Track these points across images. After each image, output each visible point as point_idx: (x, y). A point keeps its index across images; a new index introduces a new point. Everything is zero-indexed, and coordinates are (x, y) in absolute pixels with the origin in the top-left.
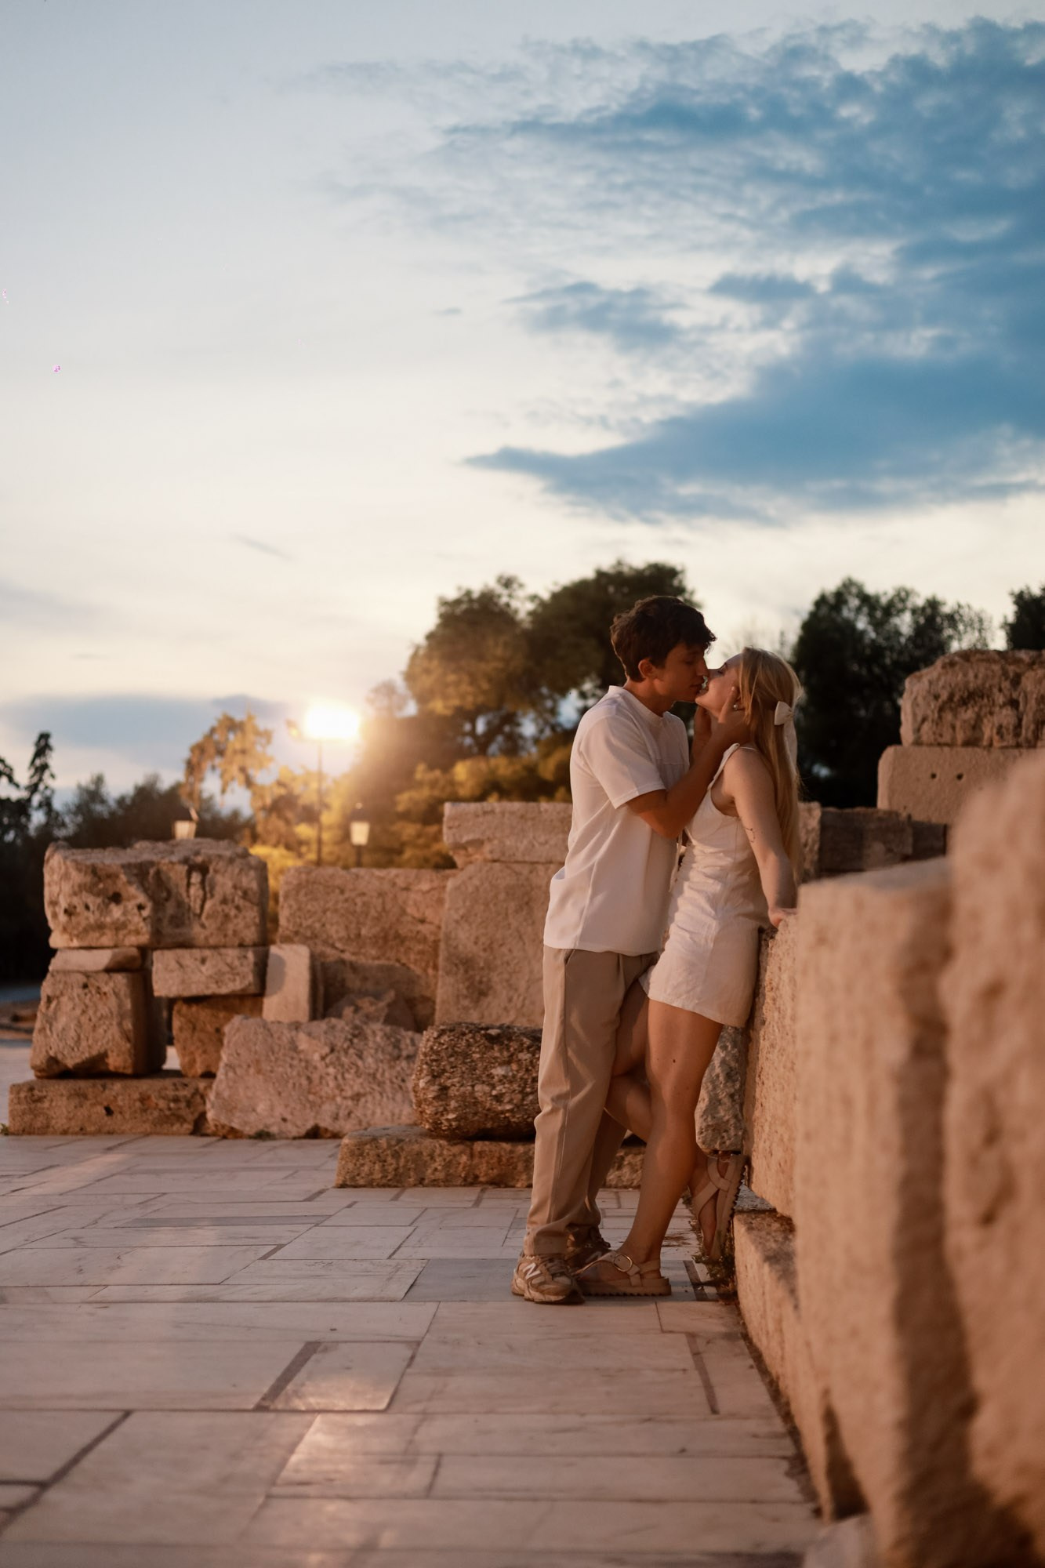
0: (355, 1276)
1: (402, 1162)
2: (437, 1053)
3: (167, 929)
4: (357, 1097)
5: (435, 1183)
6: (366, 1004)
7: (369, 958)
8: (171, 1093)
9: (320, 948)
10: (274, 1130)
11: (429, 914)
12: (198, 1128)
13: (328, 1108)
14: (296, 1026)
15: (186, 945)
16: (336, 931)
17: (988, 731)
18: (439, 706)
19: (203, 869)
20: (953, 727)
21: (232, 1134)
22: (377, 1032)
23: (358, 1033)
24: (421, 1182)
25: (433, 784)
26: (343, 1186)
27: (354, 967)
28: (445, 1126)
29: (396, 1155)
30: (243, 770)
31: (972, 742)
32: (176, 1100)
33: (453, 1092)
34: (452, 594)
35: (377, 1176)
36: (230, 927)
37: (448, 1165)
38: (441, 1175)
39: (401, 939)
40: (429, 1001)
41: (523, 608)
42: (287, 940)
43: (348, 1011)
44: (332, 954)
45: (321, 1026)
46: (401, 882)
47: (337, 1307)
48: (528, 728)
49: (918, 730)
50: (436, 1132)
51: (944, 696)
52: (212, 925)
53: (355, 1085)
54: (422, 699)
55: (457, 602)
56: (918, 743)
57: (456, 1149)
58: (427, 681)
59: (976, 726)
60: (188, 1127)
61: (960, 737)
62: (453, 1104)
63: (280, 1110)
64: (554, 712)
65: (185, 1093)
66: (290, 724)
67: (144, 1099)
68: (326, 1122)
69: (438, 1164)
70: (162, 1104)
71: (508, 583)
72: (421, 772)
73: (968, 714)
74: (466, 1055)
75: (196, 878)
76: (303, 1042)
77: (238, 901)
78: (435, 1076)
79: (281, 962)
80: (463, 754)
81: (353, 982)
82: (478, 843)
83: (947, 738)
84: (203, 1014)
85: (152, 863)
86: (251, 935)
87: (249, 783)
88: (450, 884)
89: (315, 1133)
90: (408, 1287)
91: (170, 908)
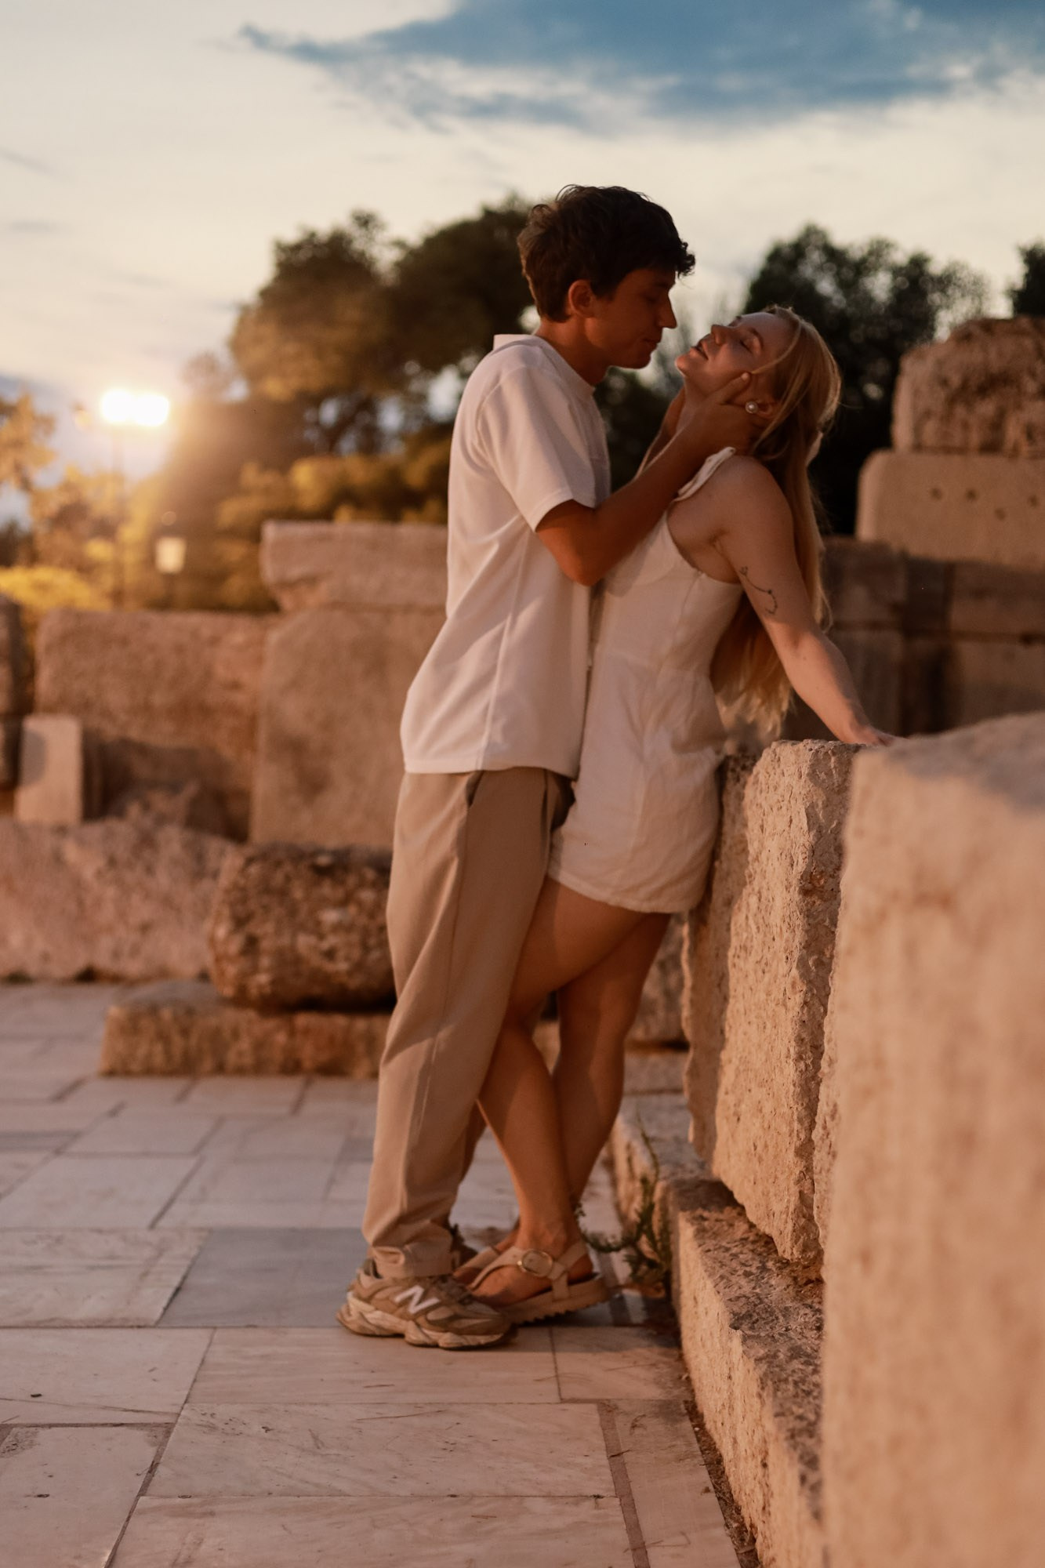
0: (92, 1268)
1: (194, 1041)
4: (145, 928)
5: (240, 1071)
6: (160, 801)
7: (163, 736)
9: (95, 722)
10: (33, 969)
11: (245, 676)
13: (106, 943)
14: (61, 830)
16: (116, 697)
17: (1013, 432)
18: (274, 388)
20: (966, 426)
22: (173, 840)
23: (146, 841)
24: (220, 1069)
25: (267, 491)
26: (111, 1073)
27: (143, 750)
28: (254, 992)
29: (185, 1032)
30: (19, 469)
31: (992, 447)
33: (266, 944)
35: (159, 1059)
37: (259, 1045)
38: (248, 1060)
39: (206, 711)
40: (244, 796)
41: (385, 257)
42: (52, 710)
43: (134, 810)
44: (111, 732)
45: (96, 830)
46: (206, 632)
48: (392, 417)
49: (917, 429)
50: (240, 999)
51: (956, 380)
53: (142, 910)
54: (254, 376)
55: (297, 248)
56: (918, 447)
57: (271, 1024)
58: (258, 354)
59: (997, 425)
61: (975, 438)
62: (265, 962)
63: (40, 944)
64: (422, 398)
66: (80, 409)
68: (103, 960)
69: (245, 1044)
71: (365, 221)
72: (251, 475)
73: (987, 408)
74: (283, 893)
76: (71, 852)
78: (240, 922)
79: (40, 742)
80: (305, 451)
81: (142, 769)
82: (311, 581)
83: (957, 439)
86: (1, 699)
87: (27, 486)
88: (274, 637)
89: (88, 976)
90: (170, 1292)
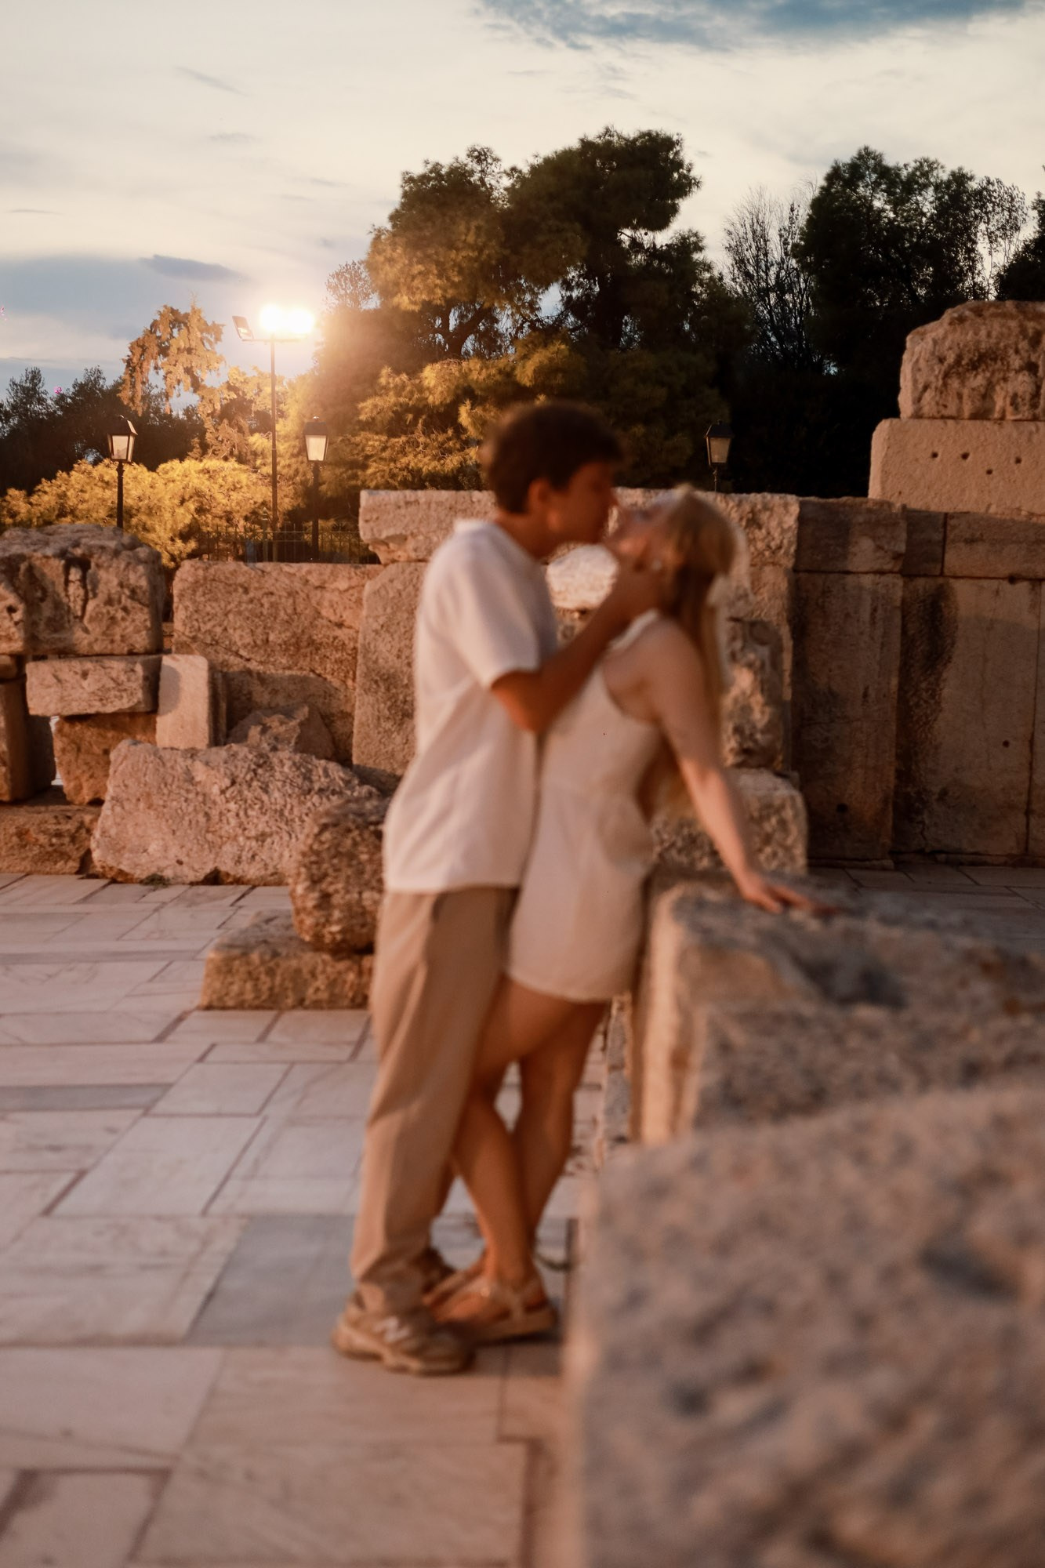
0: (144, 1268)
1: (278, 980)
2: (318, 853)
3: (44, 634)
4: (262, 837)
5: (317, 1005)
6: (274, 722)
7: (279, 667)
8: (52, 827)
9: (222, 657)
10: (168, 873)
11: (347, 616)
12: (85, 868)
13: (229, 849)
14: (192, 753)
15: (66, 653)
16: (240, 637)
17: (1000, 401)
18: (404, 301)
19: (83, 564)
20: (960, 396)
21: (119, 878)
22: (285, 760)
23: (263, 762)
24: (300, 1003)
25: (399, 390)
26: (209, 1007)
27: (262, 679)
28: (328, 939)
29: (271, 972)
30: (188, 371)
31: (981, 414)
32: (59, 834)
33: (336, 899)
34: (418, 170)
35: (249, 996)
36: (118, 632)
37: (332, 984)
38: (324, 995)
39: (317, 646)
41: (500, 184)
42: (184, 648)
43: (254, 732)
44: (236, 664)
45: (222, 753)
46: (314, 580)
47: (90, 1362)
48: (505, 323)
49: (918, 400)
50: (317, 945)
51: (951, 358)
52: (96, 630)
53: (259, 823)
54: (387, 293)
55: (424, 178)
56: (918, 415)
57: (341, 966)
58: (391, 272)
59: (987, 395)
60: (74, 865)
61: (967, 409)
62: (337, 914)
63: (174, 852)
64: (533, 307)
65: (69, 827)
66: (239, 321)
67: (21, 834)
68: (227, 866)
69: (321, 982)
70: (43, 839)
71: (480, 156)
72: (385, 376)
73: (978, 381)
74: (352, 856)
75: (75, 574)
76: (200, 773)
77: (124, 600)
78: (315, 881)
79: (176, 675)
81: (261, 696)
82: (402, 539)
83: (952, 410)
84: (89, 734)
85: (22, 558)
86: (141, 641)
87: (196, 385)
88: (369, 587)
89: (215, 878)
90: (200, 1299)
91: (47, 610)
